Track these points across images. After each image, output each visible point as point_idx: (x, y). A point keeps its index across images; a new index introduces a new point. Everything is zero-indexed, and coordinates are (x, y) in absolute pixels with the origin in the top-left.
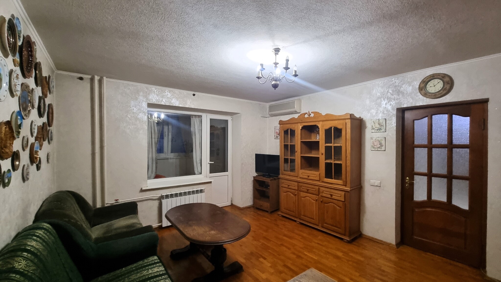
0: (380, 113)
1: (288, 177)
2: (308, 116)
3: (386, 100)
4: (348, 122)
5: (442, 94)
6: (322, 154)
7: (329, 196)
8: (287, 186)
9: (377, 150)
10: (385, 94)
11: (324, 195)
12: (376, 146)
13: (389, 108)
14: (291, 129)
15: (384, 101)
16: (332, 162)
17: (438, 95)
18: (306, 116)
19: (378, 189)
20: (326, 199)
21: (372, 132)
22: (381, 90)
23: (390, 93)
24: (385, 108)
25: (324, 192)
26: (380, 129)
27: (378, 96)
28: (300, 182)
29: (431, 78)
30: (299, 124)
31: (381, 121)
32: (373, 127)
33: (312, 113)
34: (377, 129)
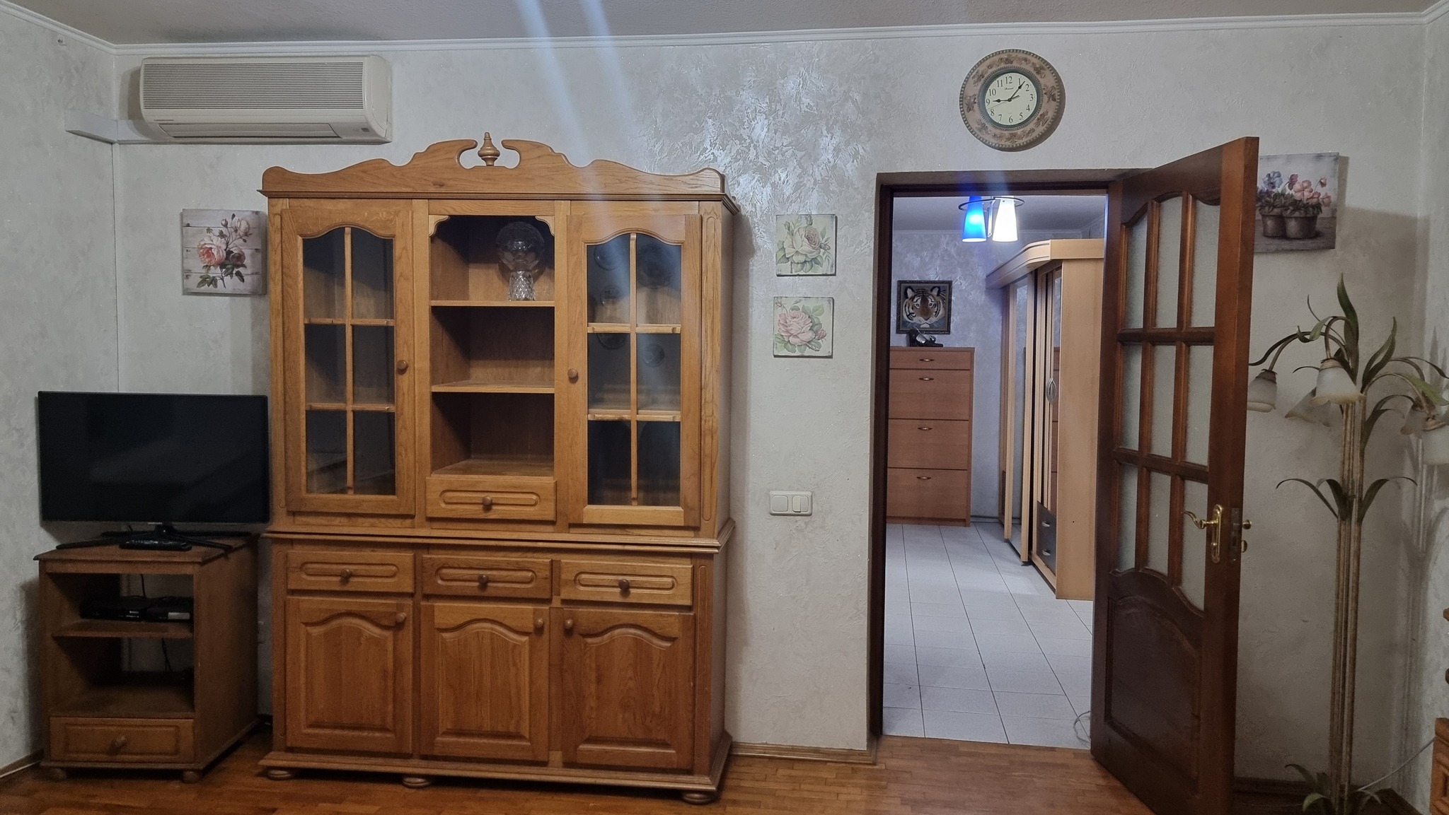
0: (813, 189)
1: (341, 527)
2: (484, 164)
3: (837, 132)
4: (712, 215)
5: (1035, 135)
6: (574, 379)
7: (614, 595)
8: (337, 579)
9: (799, 354)
10: (833, 102)
11: (583, 593)
12: (796, 336)
13: (850, 168)
14: (358, 234)
15: (829, 136)
16: (626, 417)
17: (1020, 138)
18: (470, 160)
19: (803, 525)
20: (593, 610)
21: (778, 276)
22: (820, 84)
23: (853, 103)
24: (835, 166)
25: (584, 576)
26: (814, 261)
27: (804, 108)
28: (428, 547)
29: (1003, 65)
30: (420, 205)
31: (818, 226)
32: (783, 249)
33: (507, 145)
34: (802, 259)
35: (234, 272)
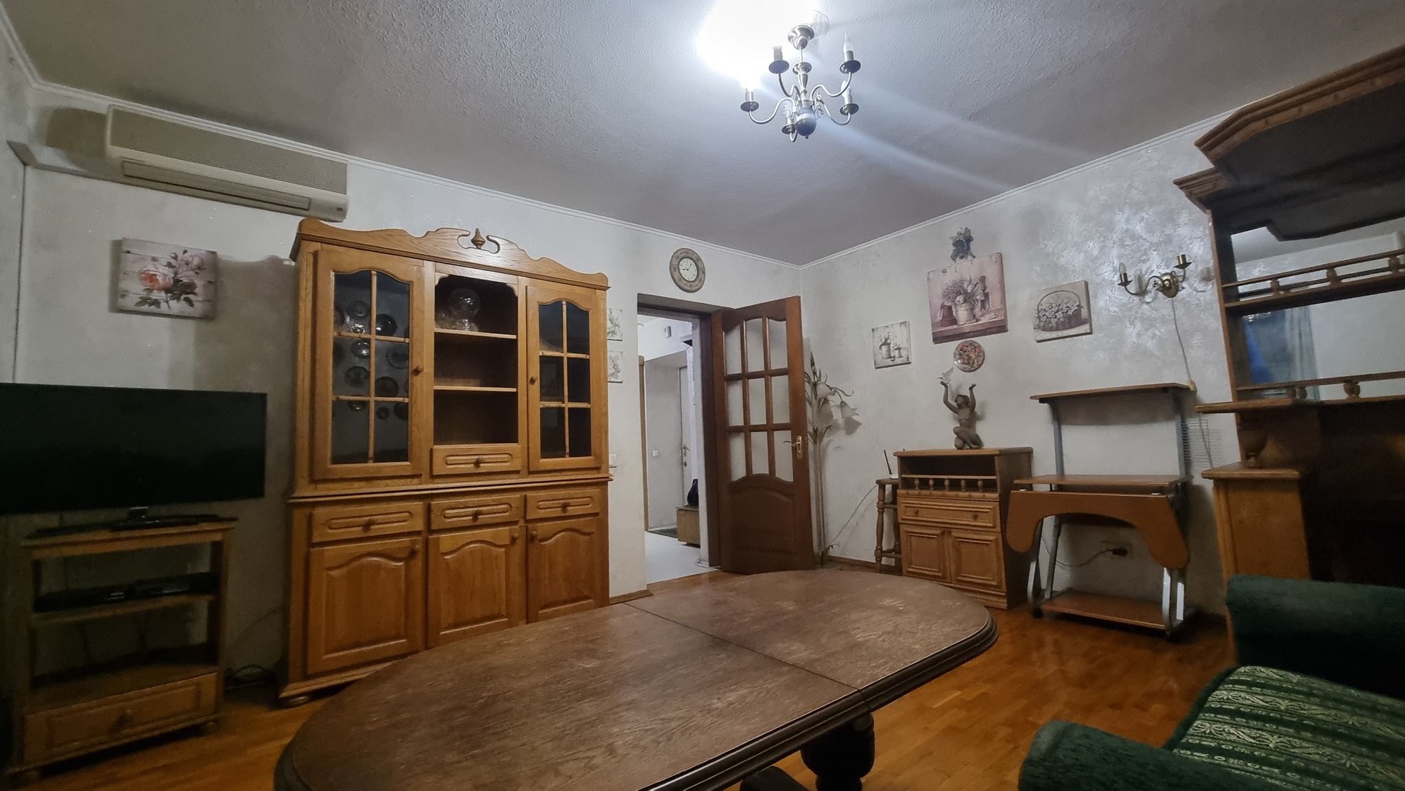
35: (182, 297)
